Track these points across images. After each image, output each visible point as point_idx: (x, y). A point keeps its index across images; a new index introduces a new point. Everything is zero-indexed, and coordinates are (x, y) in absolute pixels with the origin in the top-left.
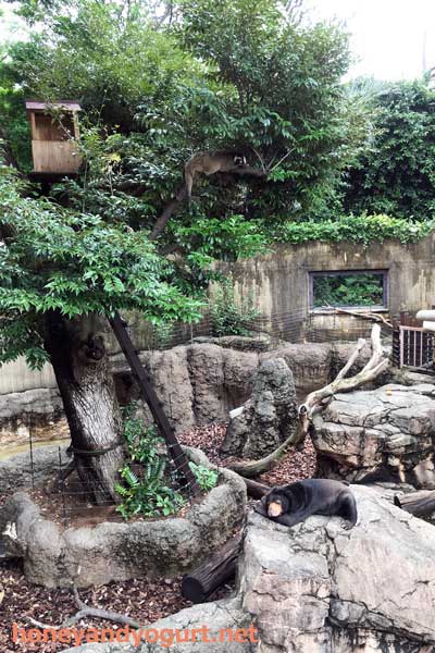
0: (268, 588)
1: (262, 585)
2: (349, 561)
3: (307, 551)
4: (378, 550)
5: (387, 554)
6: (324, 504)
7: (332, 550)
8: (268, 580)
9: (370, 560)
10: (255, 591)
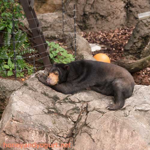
0: (14, 132)
1: (10, 129)
2: (93, 132)
3: (60, 114)
4: (125, 131)
5: (132, 136)
6: (103, 80)
7: (83, 120)
8: (14, 125)
9: (113, 137)
10: (5, 132)
